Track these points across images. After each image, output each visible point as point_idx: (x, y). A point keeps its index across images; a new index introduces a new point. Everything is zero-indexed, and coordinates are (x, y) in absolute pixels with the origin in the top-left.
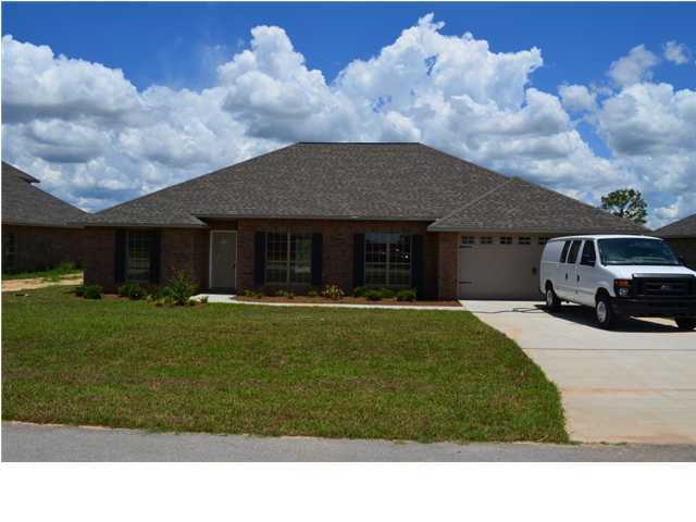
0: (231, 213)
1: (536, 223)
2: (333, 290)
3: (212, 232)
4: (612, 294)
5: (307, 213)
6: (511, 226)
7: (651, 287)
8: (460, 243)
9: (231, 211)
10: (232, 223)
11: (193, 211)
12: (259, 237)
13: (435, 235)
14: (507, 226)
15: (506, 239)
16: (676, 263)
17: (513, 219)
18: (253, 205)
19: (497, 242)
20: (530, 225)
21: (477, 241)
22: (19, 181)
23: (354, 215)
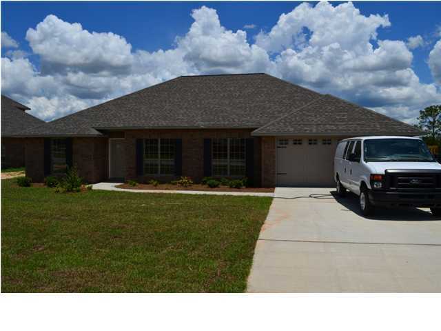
0: (119, 126)
1: (335, 128)
2: (185, 180)
3: (110, 139)
4: (369, 187)
5: (170, 125)
6: (314, 131)
7: (404, 181)
8: (277, 144)
9: (119, 125)
10: (120, 133)
11: (94, 125)
12: (139, 142)
13: (260, 138)
14: (311, 130)
15: (312, 141)
16: (432, 159)
17: (318, 125)
18: (136, 120)
19: (305, 143)
20: (331, 129)
21: (291, 142)
22: (14, 109)
23: (202, 125)
